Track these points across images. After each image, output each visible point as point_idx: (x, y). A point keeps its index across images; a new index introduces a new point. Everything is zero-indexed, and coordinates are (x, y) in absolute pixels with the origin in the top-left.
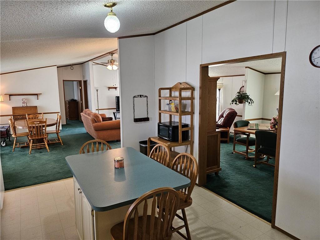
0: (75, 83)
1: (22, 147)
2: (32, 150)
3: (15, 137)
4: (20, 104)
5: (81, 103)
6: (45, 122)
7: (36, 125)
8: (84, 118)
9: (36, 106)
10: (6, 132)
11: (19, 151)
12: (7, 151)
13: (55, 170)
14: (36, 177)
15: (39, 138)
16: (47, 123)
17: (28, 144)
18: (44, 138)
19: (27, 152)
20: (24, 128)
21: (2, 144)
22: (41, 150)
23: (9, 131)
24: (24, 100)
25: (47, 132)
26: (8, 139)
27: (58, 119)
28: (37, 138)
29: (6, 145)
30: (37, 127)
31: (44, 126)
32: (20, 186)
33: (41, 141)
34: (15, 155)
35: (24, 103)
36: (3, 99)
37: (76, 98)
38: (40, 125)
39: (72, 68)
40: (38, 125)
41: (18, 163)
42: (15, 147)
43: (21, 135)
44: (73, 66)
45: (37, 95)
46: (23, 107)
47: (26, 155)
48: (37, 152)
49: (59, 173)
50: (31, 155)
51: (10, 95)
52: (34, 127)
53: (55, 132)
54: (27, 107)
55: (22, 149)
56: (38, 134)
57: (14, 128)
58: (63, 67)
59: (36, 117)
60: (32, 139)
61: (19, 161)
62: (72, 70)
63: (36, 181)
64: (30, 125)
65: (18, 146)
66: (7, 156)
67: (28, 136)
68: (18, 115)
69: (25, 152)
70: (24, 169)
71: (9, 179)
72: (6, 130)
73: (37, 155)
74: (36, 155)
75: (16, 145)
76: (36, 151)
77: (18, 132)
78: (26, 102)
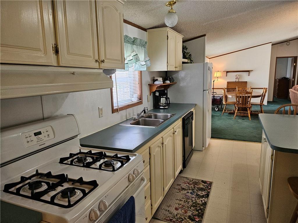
0: (290, 60)
1: (230, 113)
2: (237, 116)
3: (225, 104)
4: (233, 80)
5: (293, 81)
6: (251, 93)
7: (243, 95)
8: (292, 94)
9: (247, 82)
10: (220, 100)
11: (226, 115)
12: (218, 114)
13: (252, 134)
14: (235, 135)
15: (244, 106)
16: (253, 95)
17: (235, 111)
18: (248, 107)
19: (232, 118)
20: (233, 97)
21: (216, 109)
22: (244, 118)
23: (222, 100)
24: (237, 76)
25: (251, 103)
26: (220, 105)
27: (264, 92)
28: (242, 106)
29: (218, 111)
30: (243, 97)
31: (249, 97)
32: (222, 138)
33: (245, 109)
34: (223, 118)
35: (237, 78)
36: (222, 75)
37: (288, 76)
38: (246, 95)
39: (288, 44)
40: (244, 95)
41: (224, 123)
42: (224, 112)
43: (230, 103)
44: (290, 41)
45: (249, 71)
46: (235, 82)
47: (231, 119)
48: (241, 119)
49: (255, 137)
50: (235, 120)
51: (227, 72)
52: (240, 97)
53: (260, 104)
54: (239, 82)
55: (229, 115)
56: (243, 104)
57: (226, 97)
58: (278, 44)
59: (244, 90)
60: (238, 107)
61: (225, 122)
62: (288, 45)
63: (235, 138)
64: (237, 95)
65: (226, 112)
66: (218, 117)
67: (235, 104)
68: (231, 89)
69: (231, 117)
70: (227, 128)
71: (216, 131)
72: (220, 99)
73: (240, 121)
74: (238, 120)
75: (225, 111)
76: (239, 118)
77: (229, 101)
78: (238, 78)
